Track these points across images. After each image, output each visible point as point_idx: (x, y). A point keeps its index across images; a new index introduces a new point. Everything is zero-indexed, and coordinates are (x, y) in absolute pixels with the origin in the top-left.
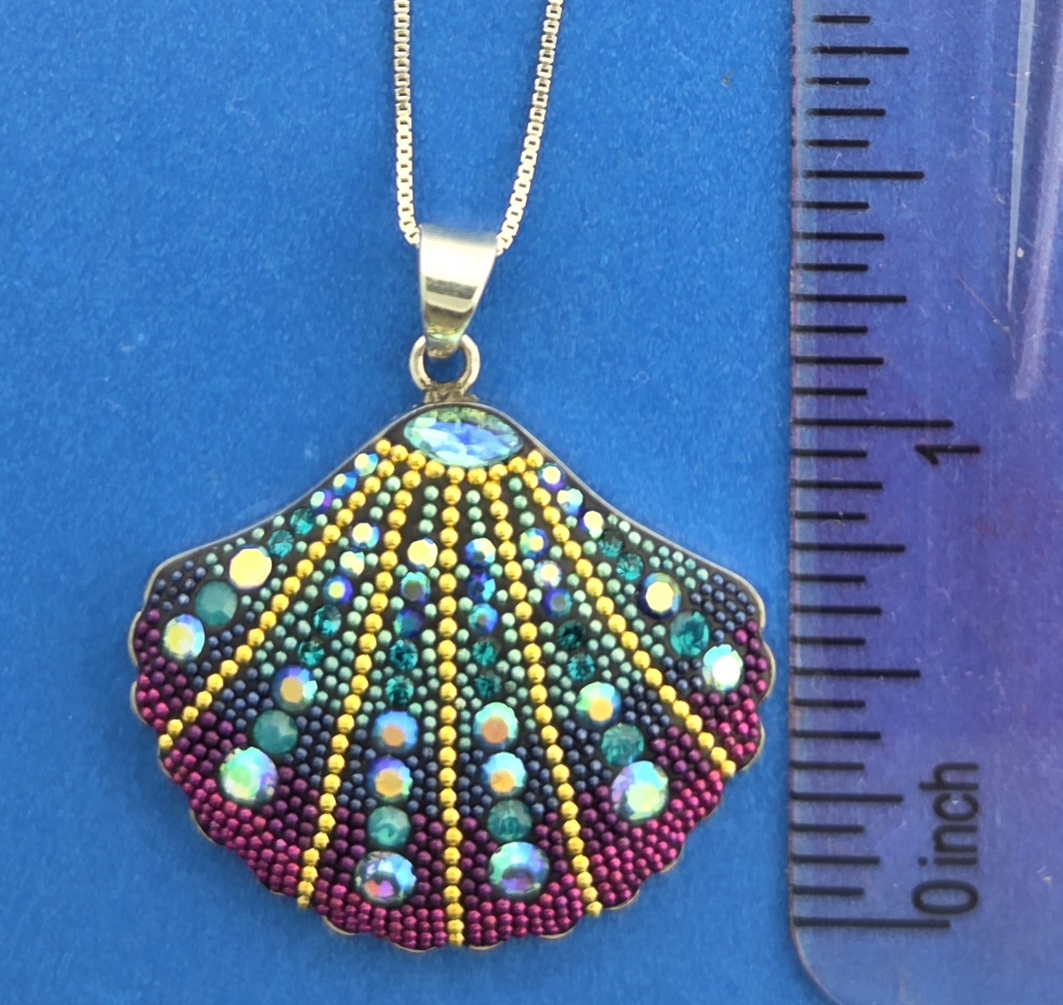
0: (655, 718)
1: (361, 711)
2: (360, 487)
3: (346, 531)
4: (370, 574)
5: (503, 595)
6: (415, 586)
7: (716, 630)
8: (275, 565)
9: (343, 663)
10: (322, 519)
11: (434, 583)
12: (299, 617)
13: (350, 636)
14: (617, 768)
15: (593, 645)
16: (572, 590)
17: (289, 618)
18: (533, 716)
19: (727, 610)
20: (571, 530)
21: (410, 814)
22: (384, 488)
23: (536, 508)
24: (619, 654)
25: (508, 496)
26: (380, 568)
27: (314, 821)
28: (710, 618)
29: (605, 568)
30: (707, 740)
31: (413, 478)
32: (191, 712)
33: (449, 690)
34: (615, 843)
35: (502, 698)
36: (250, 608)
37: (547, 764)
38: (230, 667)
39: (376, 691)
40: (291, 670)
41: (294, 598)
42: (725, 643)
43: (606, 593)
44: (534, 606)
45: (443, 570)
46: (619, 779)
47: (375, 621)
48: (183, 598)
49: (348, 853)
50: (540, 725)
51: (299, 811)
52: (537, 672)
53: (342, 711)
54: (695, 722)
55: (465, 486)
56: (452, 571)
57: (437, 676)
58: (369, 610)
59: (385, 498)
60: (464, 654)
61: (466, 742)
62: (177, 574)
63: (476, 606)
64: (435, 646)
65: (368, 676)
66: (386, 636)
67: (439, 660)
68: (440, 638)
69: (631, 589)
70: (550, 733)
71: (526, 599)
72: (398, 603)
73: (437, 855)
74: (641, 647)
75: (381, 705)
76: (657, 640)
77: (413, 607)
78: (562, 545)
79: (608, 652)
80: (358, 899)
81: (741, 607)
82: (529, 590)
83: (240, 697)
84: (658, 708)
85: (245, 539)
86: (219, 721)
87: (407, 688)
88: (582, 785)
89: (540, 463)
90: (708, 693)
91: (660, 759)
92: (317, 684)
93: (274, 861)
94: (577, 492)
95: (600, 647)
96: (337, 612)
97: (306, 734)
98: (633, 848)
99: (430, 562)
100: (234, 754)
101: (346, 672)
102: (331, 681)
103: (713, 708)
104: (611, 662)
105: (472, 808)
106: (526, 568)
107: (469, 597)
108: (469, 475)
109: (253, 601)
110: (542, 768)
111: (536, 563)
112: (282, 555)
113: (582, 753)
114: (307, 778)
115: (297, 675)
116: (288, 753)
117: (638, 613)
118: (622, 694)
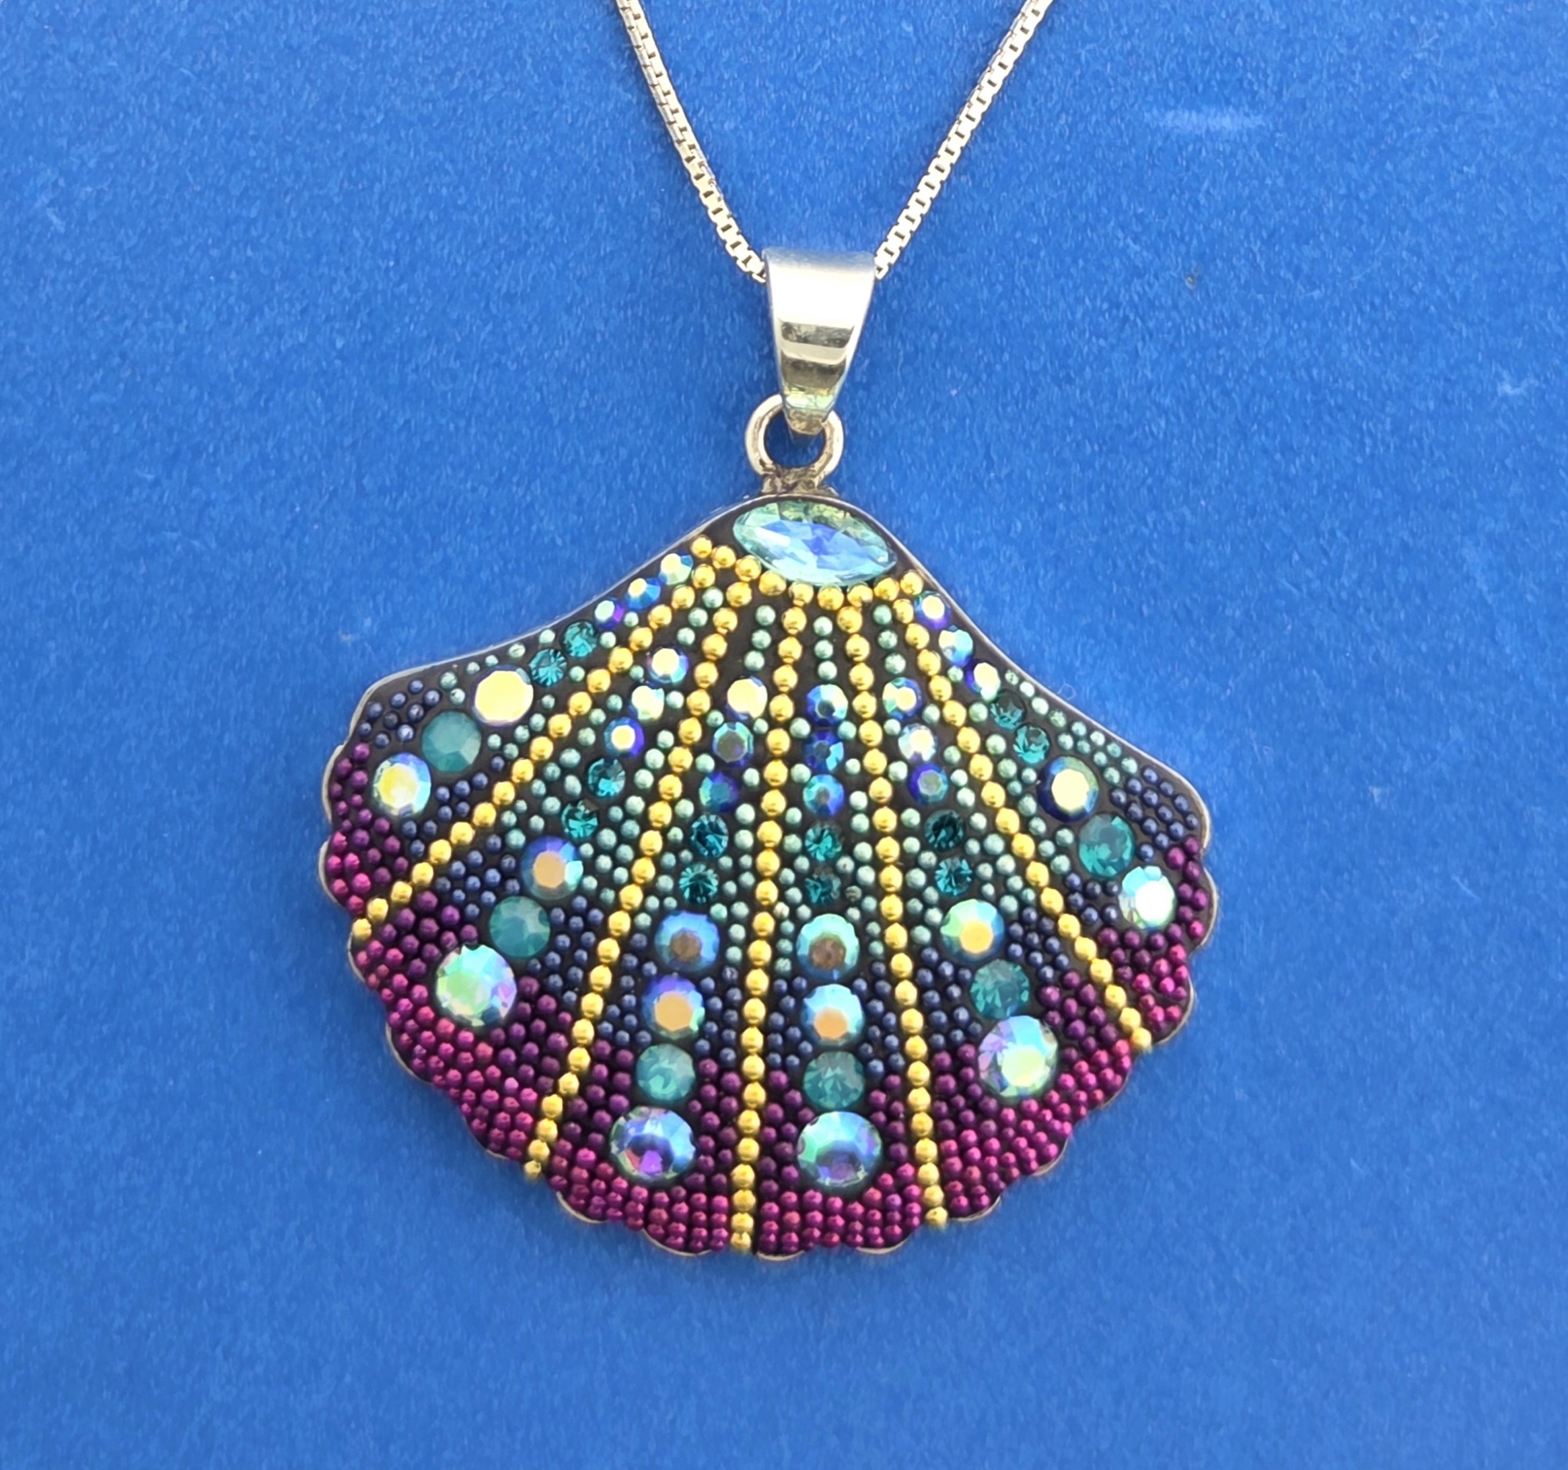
0: (1049, 958)
1: (642, 908)
3: (642, 657)
4: (671, 719)
5: (853, 766)
6: (732, 744)
7: (1142, 843)
8: (537, 697)
9: (622, 839)
10: (609, 639)
11: (760, 740)
12: (566, 770)
13: (636, 803)
14: (990, 1021)
15: (973, 846)
16: (950, 768)
17: (553, 771)
18: (881, 938)
19: (1160, 818)
20: (955, 686)
21: (697, 1058)
22: (699, 603)
23: (908, 650)
24: (1007, 864)
25: (871, 630)
26: (686, 712)
27: (562, 1056)
28: (1135, 826)
29: (997, 743)
30: (1117, 995)
31: (741, 593)
32: (402, 890)
33: (767, 890)
34: (977, 1128)
35: (841, 909)
36: (499, 751)
37: (895, 1007)
38: (463, 832)
39: (666, 882)
40: (548, 845)
41: (561, 745)
42: (1154, 864)
43: (997, 777)
44: (895, 784)
45: (773, 724)
46: (990, 1039)
47: (672, 785)
48: (406, 731)
49: (605, 1105)
50: (890, 952)
51: (541, 1040)
52: (893, 877)
53: (617, 906)
54: (1102, 969)
55: (814, 610)
56: (786, 725)
57: (754, 870)
58: (667, 769)
59: (700, 617)
60: (793, 842)
61: (784, 965)
62: (399, 698)
63: (815, 779)
64: (754, 827)
65: (656, 860)
66: (686, 808)
67: (757, 849)
68: (760, 818)
69: (1030, 775)
70: (902, 964)
71: (886, 775)
72: (706, 762)
73: (729, 1119)
74: (1039, 857)
75: (671, 902)
76: (1061, 849)
77: (728, 771)
78: (941, 705)
79: (992, 858)
80: (610, 1171)
81: (1179, 816)
82: (890, 762)
83: (474, 874)
84: (1054, 943)
85: (498, 657)
86: (441, 905)
87: (709, 883)
88: (940, 1039)
89: (917, 588)
90: (1124, 929)
91: (1052, 1014)
92: (585, 865)
93: (499, 1107)
94: (966, 635)
95: (983, 850)
96: (620, 768)
97: (562, 933)
98: (1000, 1136)
99: (756, 711)
100: (459, 952)
101: (626, 852)
102: (605, 862)
103: (1129, 952)
104: (996, 872)
105: (784, 1057)
106: (888, 732)
107: (806, 764)
108: (820, 596)
109: (504, 742)
110: (887, 1010)
111: (903, 726)
112: (549, 683)
113: (945, 995)
114: (558, 995)
115: (557, 850)
116: (535, 957)
117: (1038, 809)
118: (1006, 920)
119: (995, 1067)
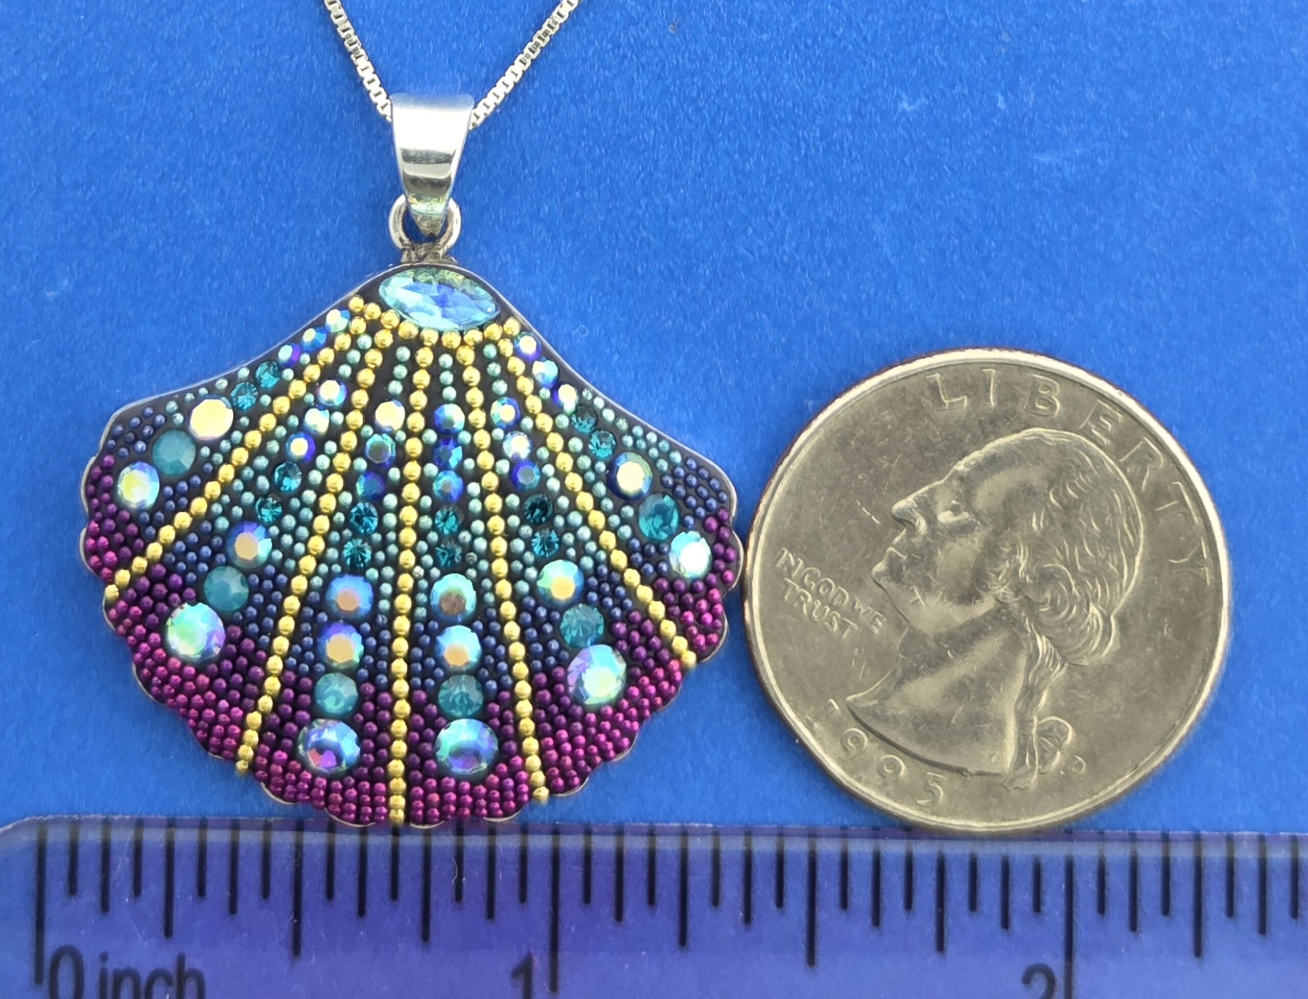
0: (617, 601)
1: (316, 573)
2: (330, 343)
3: (312, 387)
4: (334, 433)
5: (469, 464)
6: (379, 449)
7: (685, 515)
8: (236, 418)
9: (299, 523)
10: (288, 374)
11: (400, 446)
12: (258, 473)
13: (309, 495)
14: (575, 649)
15: (559, 521)
16: (541, 464)
17: (248, 472)
18: (493, 590)
19: (698, 495)
20: (544, 402)
21: (359, 682)
22: (354, 345)
23: (509, 377)
24: (585, 533)
25: (481, 362)
26: (345, 427)
27: (260, 683)
28: (680, 502)
29: (576, 444)
30: (669, 628)
31: (385, 338)
32: (140, 563)
33: (408, 558)
34: (568, 728)
35: (462, 570)
36: (209, 459)
37: (504, 641)
38: (183, 519)
39: (333, 553)
40: (246, 527)
41: (254, 454)
42: (694, 529)
43: (576, 469)
44: (500, 477)
45: (410, 434)
46: (576, 662)
47: (336, 482)
48: (141, 445)
49: (292, 718)
50: (499, 601)
51: (245, 672)
52: (500, 545)
53: (297, 572)
54: (658, 609)
55: (439, 349)
56: (420, 435)
57: (397, 542)
58: (331, 470)
59: (355, 356)
60: (426, 521)
61: (421, 612)
62: (136, 421)
63: (441, 474)
64: (397, 511)
65: (326, 538)
66: (347, 498)
67: (400, 526)
68: (402, 504)
69: (601, 466)
70: (508, 609)
71: (493, 470)
72: (361, 464)
73: (384, 727)
74: (608, 527)
75: (337, 568)
76: (624, 522)
77: (377, 470)
78: (534, 417)
79: (574, 530)
80: (299, 766)
81: (713, 494)
82: (496, 460)
83: (192, 551)
84: (621, 590)
85: (208, 389)
86: (169, 573)
87: (365, 552)
88: (538, 664)
89: (516, 331)
90: (673, 579)
91: (620, 643)
92: (273, 541)
93: (215, 721)
94: (552, 364)
95: (567, 523)
96: (298, 470)
97: (257, 592)
98: (585, 733)
99: (397, 424)
100: (182, 608)
101: (303, 531)
102: (287, 539)
103: (677, 595)
104: (577, 539)
105: (423, 680)
106: (495, 437)
107: (435, 464)
108: (443, 338)
109: (212, 452)
110: (498, 643)
111: (506, 433)
112: (245, 408)
113: (540, 631)
114: (255, 638)
115: (253, 531)
116: (238, 610)
117: (607, 491)
118: (585, 574)
119: (580, 682)
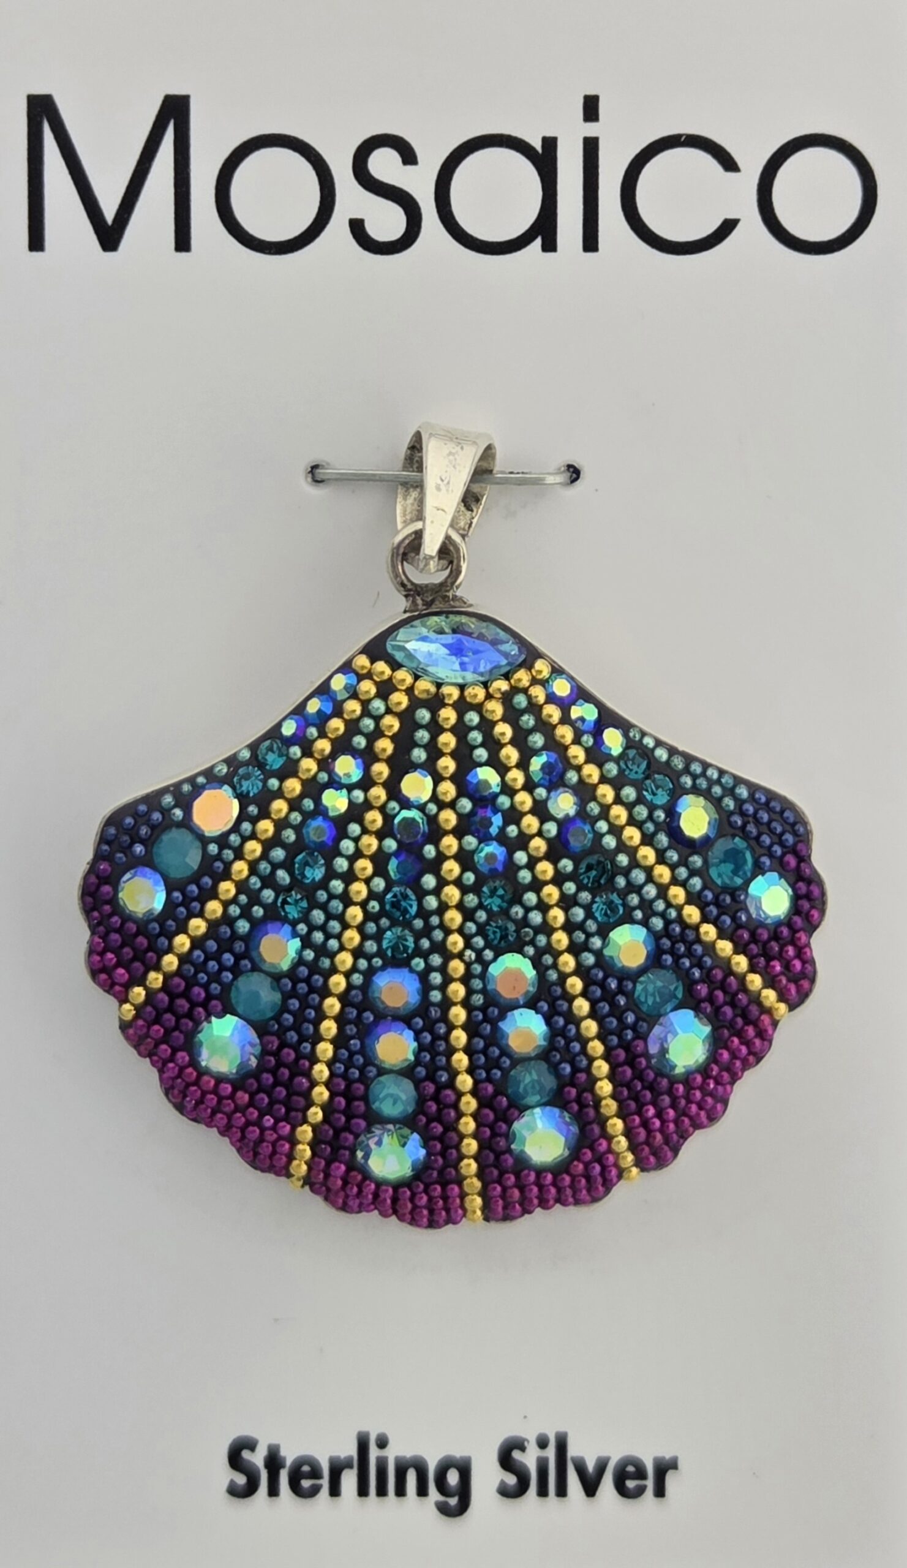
0: (695, 961)
1: (354, 969)
2: (338, 712)
3: (325, 763)
4: (356, 812)
5: (512, 831)
6: (409, 823)
7: (760, 856)
8: (243, 808)
9: (329, 916)
10: (296, 751)
11: (432, 820)
12: (275, 866)
13: (337, 885)
14: (653, 1018)
15: (621, 881)
16: (594, 820)
17: (265, 867)
18: (555, 966)
19: (772, 832)
20: (587, 751)
21: (417, 1083)
22: (366, 712)
23: (546, 728)
24: (651, 891)
25: (512, 715)
26: (367, 805)
27: (307, 1095)
28: (753, 843)
29: (629, 793)
30: (755, 981)
31: (400, 700)
32: (155, 979)
33: (456, 942)
34: (654, 1103)
35: (518, 948)
36: (218, 857)
37: (573, 1020)
38: (198, 926)
39: (371, 946)
40: (269, 926)
41: (268, 845)
42: (771, 870)
43: (632, 821)
44: (549, 841)
45: (442, 806)
46: (657, 1030)
47: (365, 866)
48: (139, 849)
49: (347, 1128)
50: (563, 977)
51: (288, 1085)
52: (558, 916)
53: (334, 970)
54: (741, 963)
55: (462, 706)
56: (452, 805)
57: (442, 926)
58: (358, 854)
59: (368, 724)
60: (471, 900)
61: (478, 1000)
62: (129, 820)
63: (482, 845)
64: (437, 892)
65: (360, 928)
66: (379, 884)
67: (443, 908)
68: (442, 883)
69: (660, 815)
70: (575, 984)
71: (540, 833)
72: (391, 844)
73: (452, 1127)
74: (675, 881)
75: (377, 962)
76: (693, 873)
77: (410, 849)
78: (578, 769)
79: (638, 890)
80: (359, 1177)
81: (788, 828)
82: (542, 823)
83: (212, 959)
84: (698, 949)
85: (207, 778)
86: (189, 987)
87: (406, 940)
88: (615, 1040)
89: (546, 673)
90: (755, 927)
91: (703, 1005)
92: (301, 940)
93: (261, 1139)
94: (592, 706)
95: (629, 883)
96: (320, 857)
97: (291, 997)
98: (674, 1105)
99: (426, 795)
100: (210, 1022)
101: (335, 926)
102: (318, 937)
103: (760, 944)
104: (642, 900)
105: (488, 1072)
106: (538, 798)
107: (474, 836)
108: (466, 693)
109: (221, 849)
110: (567, 1023)
111: (549, 791)
112: (251, 794)
113: (613, 1004)
114: (296, 1048)
115: (278, 931)
116: (272, 1018)
117: (670, 842)
118: (656, 936)
119: (664, 1051)
